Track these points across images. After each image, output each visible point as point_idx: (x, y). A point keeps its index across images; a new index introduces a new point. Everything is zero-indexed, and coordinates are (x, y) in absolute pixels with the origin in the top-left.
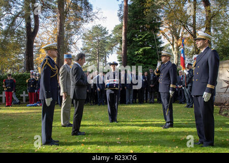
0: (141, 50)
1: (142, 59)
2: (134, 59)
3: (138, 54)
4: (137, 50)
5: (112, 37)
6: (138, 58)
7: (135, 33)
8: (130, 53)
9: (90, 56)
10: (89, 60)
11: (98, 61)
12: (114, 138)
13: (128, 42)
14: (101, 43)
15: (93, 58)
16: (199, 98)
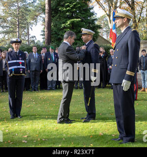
0: (69, 22)
2: (60, 33)
4: (64, 23)
5: (36, 4)
7: (62, 1)
8: (55, 26)
9: (7, 27)
10: (7, 33)
11: (18, 34)
12: (20, 135)
13: (53, 12)
14: (21, 11)
15: (12, 29)
16: (118, 86)
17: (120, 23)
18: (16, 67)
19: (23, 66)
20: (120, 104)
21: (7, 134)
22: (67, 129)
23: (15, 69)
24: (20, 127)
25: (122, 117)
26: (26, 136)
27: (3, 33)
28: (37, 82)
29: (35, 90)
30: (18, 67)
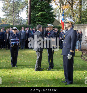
0: (40, 13)
1: (40, 19)
2: (36, 19)
3: (38, 16)
4: (37, 14)
5: (22, 1)
6: (38, 18)
7: (37, 2)
8: (33, 15)
9: (8, 12)
10: (8, 15)
11: (13, 16)
12: (17, 78)
13: (32, 8)
14: (15, 4)
15: (10, 14)
16: (66, 57)
17: (68, 26)
18: (15, 42)
19: (18, 41)
20: (66, 65)
21: (10, 77)
22: (39, 74)
23: (14, 43)
24: (17, 73)
25: (67, 72)
26: (20, 79)
27: (6, 15)
28: (24, 45)
29: (23, 49)
30: (16, 42)
